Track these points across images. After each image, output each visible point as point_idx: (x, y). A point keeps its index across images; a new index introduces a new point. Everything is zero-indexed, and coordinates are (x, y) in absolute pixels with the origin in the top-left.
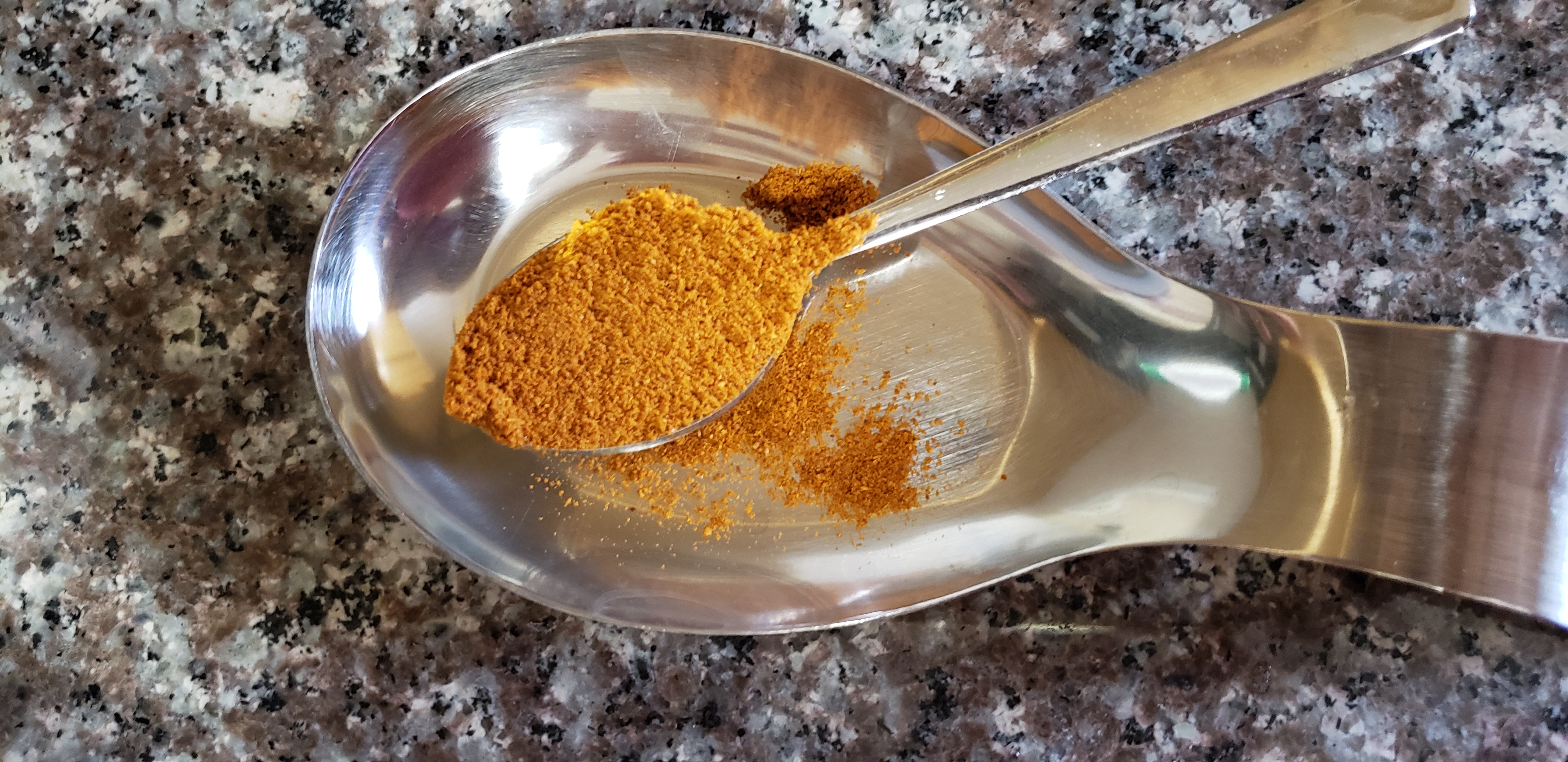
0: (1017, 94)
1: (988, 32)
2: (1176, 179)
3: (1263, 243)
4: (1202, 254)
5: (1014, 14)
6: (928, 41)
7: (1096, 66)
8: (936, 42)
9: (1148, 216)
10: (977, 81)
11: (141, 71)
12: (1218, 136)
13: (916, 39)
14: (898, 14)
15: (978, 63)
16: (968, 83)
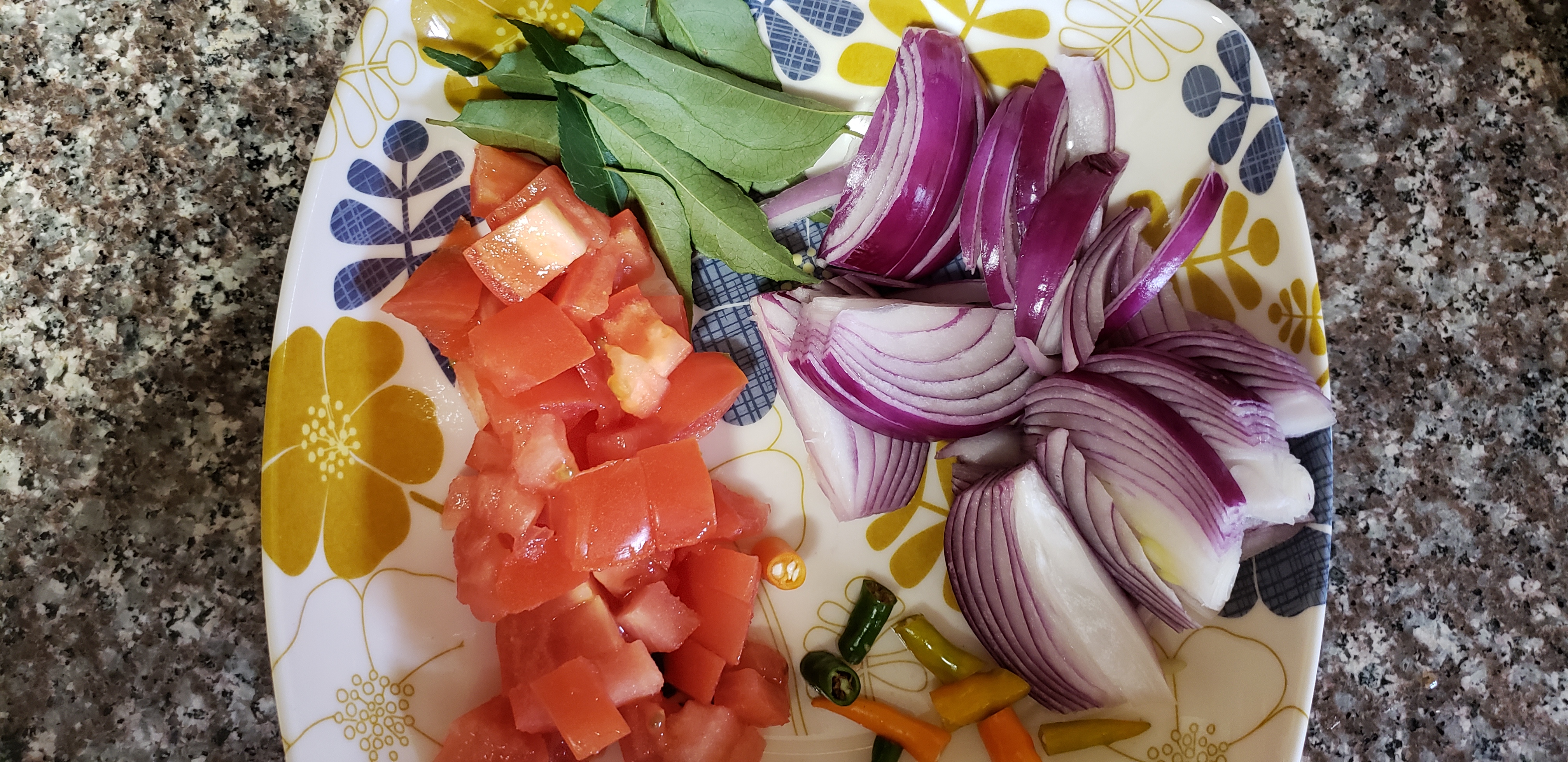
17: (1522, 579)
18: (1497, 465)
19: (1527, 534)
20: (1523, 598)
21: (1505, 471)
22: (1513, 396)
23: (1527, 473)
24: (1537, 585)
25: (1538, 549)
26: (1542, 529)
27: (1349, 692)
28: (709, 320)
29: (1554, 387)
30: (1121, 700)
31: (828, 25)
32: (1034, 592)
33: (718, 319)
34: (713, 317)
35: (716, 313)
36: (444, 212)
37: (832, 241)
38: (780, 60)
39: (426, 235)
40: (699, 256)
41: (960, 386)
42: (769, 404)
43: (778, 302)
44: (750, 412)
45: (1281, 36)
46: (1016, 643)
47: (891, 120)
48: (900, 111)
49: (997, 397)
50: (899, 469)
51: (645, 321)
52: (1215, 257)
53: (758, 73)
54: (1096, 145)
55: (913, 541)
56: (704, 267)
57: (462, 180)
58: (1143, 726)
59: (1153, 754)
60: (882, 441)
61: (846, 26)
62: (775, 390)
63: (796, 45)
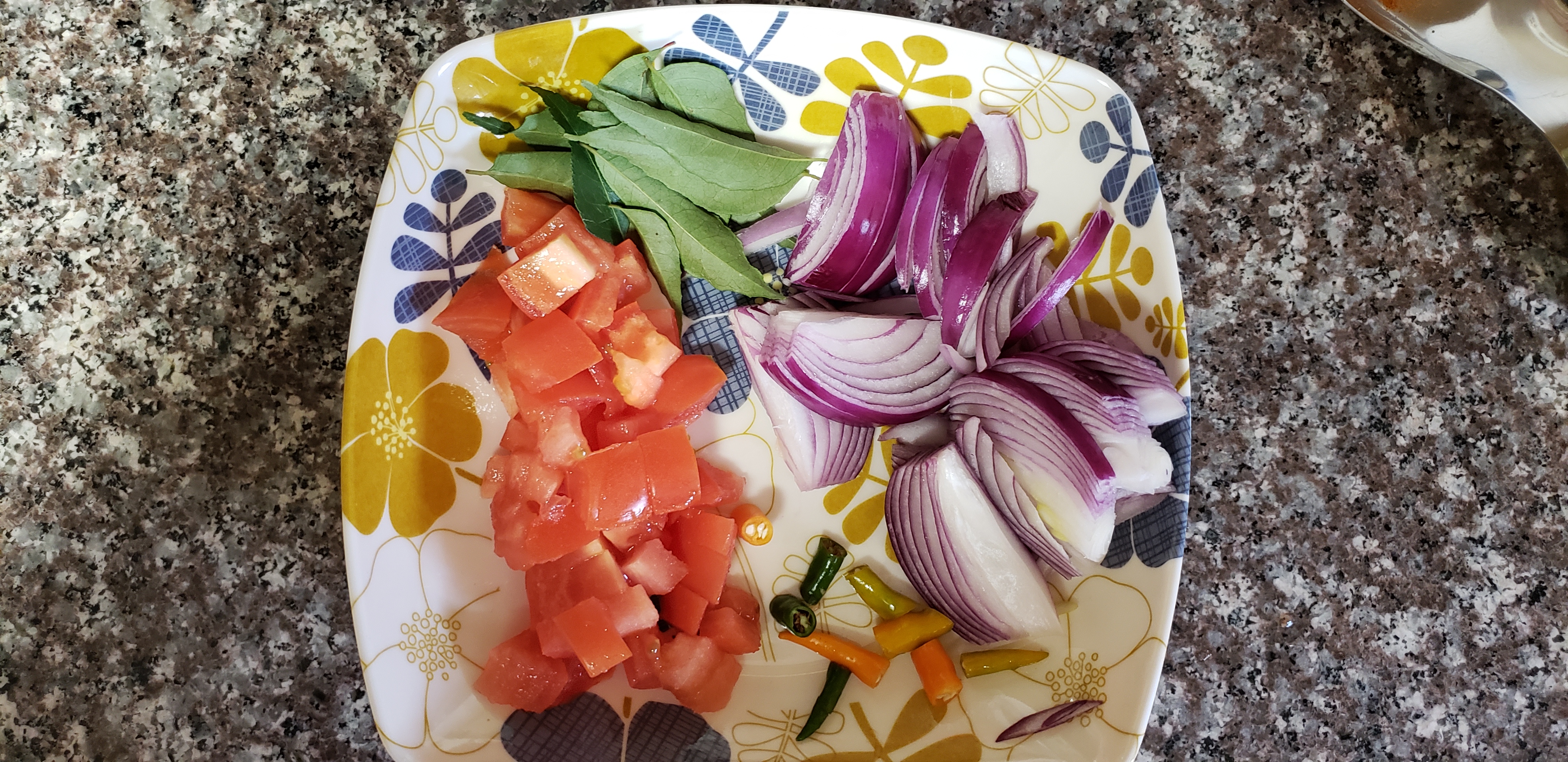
0: (1328, 366)
1: (1341, 332)
2: (1353, 455)
3: (1360, 509)
4: (1335, 490)
5: (1357, 336)
6: (1317, 312)
7: (1367, 385)
8: (1319, 316)
9: (1329, 457)
10: (1319, 346)
11: (1010, 9)
12: (1383, 455)
13: (1313, 307)
14: (1316, 291)
15: (1326, 340)
16: (1315, 343)
17: (1363, 538)
18: (1346, 445)
19: (1369, 501)
20: (1364, 554)
21: (1353, 450)
22: (1362, 389)
23: (1371, 452)
24: (1376, 543)
25: (1378, 514)
26: (1382, 498)
27: (1220, 630)
28: (696, 328)
29: (1395, 381)
30: (1024, 635)
31: (791, 87)
32: (954, 547)
33: (703, 327)
34: (699, 326)
35: (701, 322)
36: (480, 242)
37: (796, 264)
38: (753, 115)
39: (466, 262)
40: (687, 276)
41: (897, 383)
42: (745, 397)
43: (751, 315)
44: (730, 403)
45: (1176, 86)
46: (942, 588)
47: (842, 167)
48: (848, 160)
49: (928, 391)
50: (850, 449)
51: (643, 331)
52: (1105, 277)
53: (735, 126)
54: (1010, 185)
55: (861, 507)
56: (692, 284)
57: (494, 216)
58: (1043, 654)
59: (1050, 676)
60: (836, 426)
61: (806, 87)
62: (750, 385)
63: (765, 103)
